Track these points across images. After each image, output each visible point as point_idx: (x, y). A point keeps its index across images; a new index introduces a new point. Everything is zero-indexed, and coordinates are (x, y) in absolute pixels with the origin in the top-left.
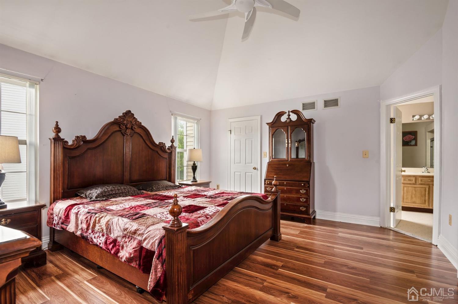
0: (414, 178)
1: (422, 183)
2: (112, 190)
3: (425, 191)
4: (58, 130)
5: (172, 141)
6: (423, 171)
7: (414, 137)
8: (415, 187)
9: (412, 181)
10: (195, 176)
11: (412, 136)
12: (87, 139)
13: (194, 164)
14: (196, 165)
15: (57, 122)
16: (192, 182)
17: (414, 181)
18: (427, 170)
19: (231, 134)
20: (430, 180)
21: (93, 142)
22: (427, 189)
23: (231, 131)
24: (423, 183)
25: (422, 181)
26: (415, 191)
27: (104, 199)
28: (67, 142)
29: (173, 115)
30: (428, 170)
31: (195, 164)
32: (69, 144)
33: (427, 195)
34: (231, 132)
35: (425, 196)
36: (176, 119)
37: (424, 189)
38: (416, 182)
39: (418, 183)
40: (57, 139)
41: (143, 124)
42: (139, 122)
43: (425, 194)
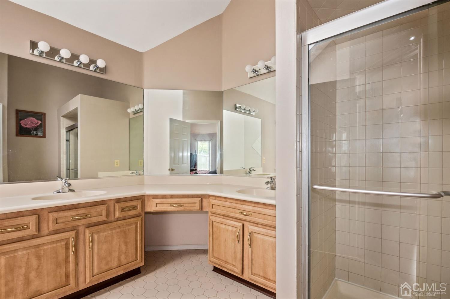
0: (34, 217)
1: (57, 227)
3: (67, 248)
6: (59, 188)
7: (40, 122)
8: (38, 246)
9: (28, 228)
11: (36, 121)
17: (34, 230)
18: (68, 187)
20: (77, 215)
22: (72, 243)
24: (62, 226)
25: (58, 221)
26: (39, 257)
30: (70, 185)
33: (72, 258)
35: (67, 262)
37: (63, 243)
38: (39, 229)
39: (45, 231)
43: (68, 257)
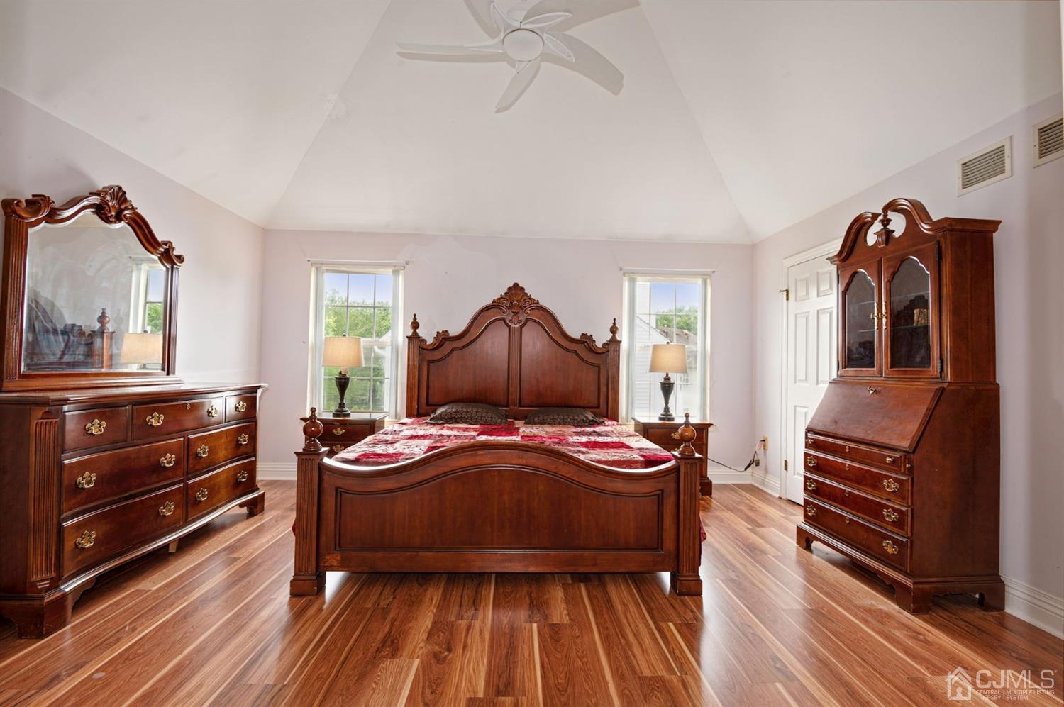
2: (456, 412)
4: (415, 325)
5: (614, 330)
10: (669, 405)
12: (451, 335)
13: (667, 378)
14: (672, 381)
15: (415, 315)
16: (660, 419)
19: (787, 299)
21: (460, 339)
23: (787, 291)
27: (440, 423)
28: (424, 341)
29: (626, 275)
31: (669, 379)
32: (428, 343)
34: (787, 295)
36: (633, 281)
40: (414, 338)
41: (541, 303)
42: (534, 299)
